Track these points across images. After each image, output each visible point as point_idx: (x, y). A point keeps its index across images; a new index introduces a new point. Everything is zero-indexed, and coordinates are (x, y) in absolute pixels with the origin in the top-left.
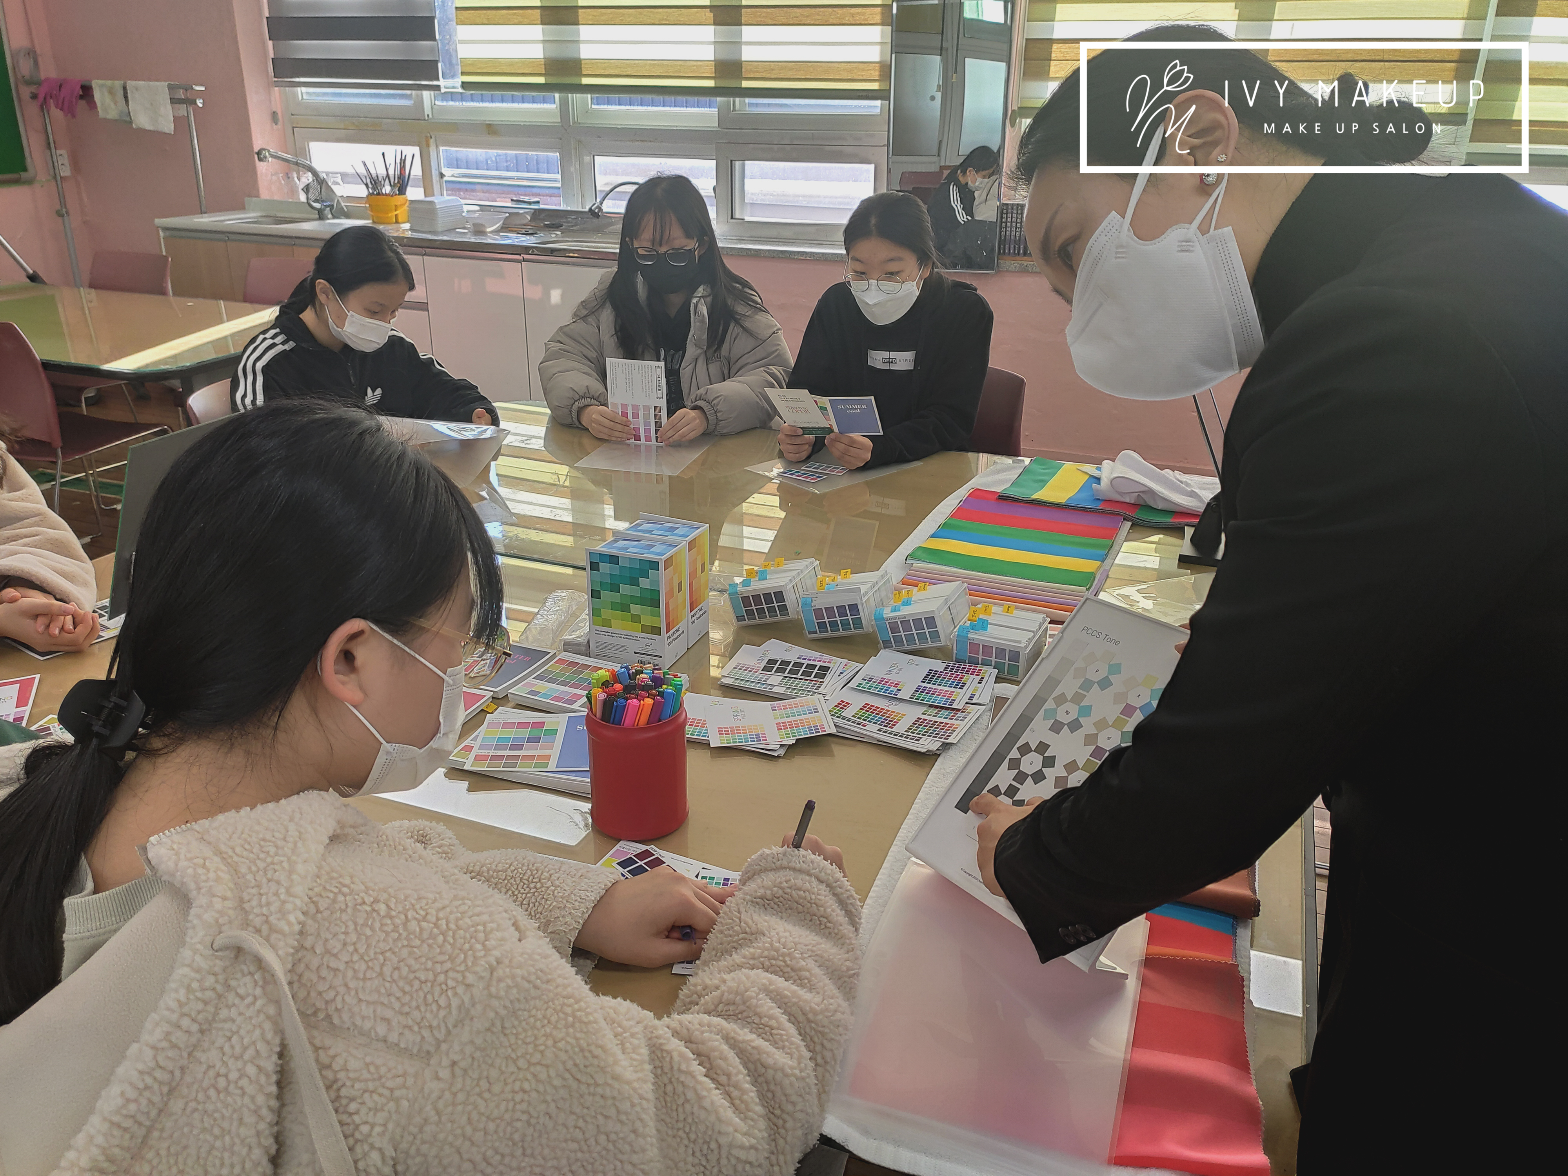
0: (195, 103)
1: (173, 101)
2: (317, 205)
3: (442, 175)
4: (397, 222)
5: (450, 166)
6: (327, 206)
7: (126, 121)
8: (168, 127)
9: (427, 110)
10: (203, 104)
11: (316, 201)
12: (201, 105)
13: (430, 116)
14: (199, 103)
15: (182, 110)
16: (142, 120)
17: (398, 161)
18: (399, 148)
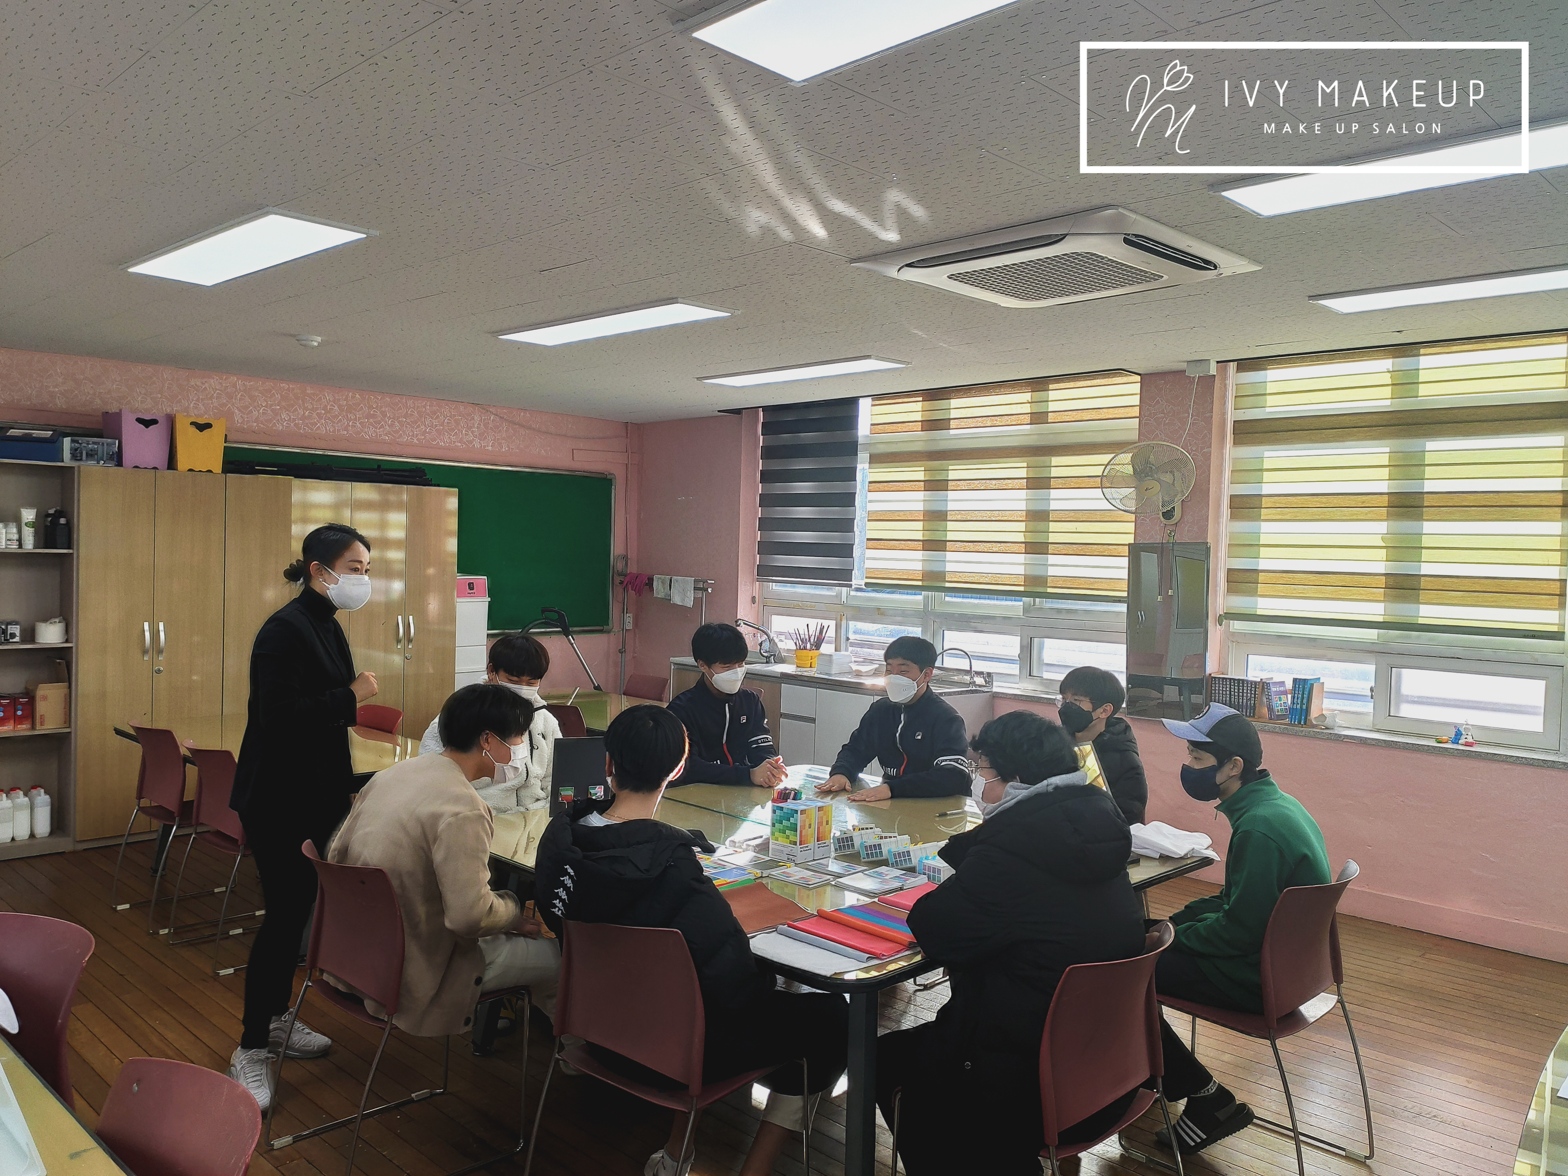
0: (708, 590)
1: (695, 589)
2: (765, 654)
3: (848, 639)
4: (811, 667)
5: (855, 632)
6: (772, 655)
7: (668, 600)
8: (690, 604)
9: (844, 599)
10: (712, 591)
11: (766, 652)
12: (710, 592)
13: (845, 602)
14: (710, 590)
15: (699, 594)
16: (677, 599)
17: (819, 629)
18: (820, 621)
